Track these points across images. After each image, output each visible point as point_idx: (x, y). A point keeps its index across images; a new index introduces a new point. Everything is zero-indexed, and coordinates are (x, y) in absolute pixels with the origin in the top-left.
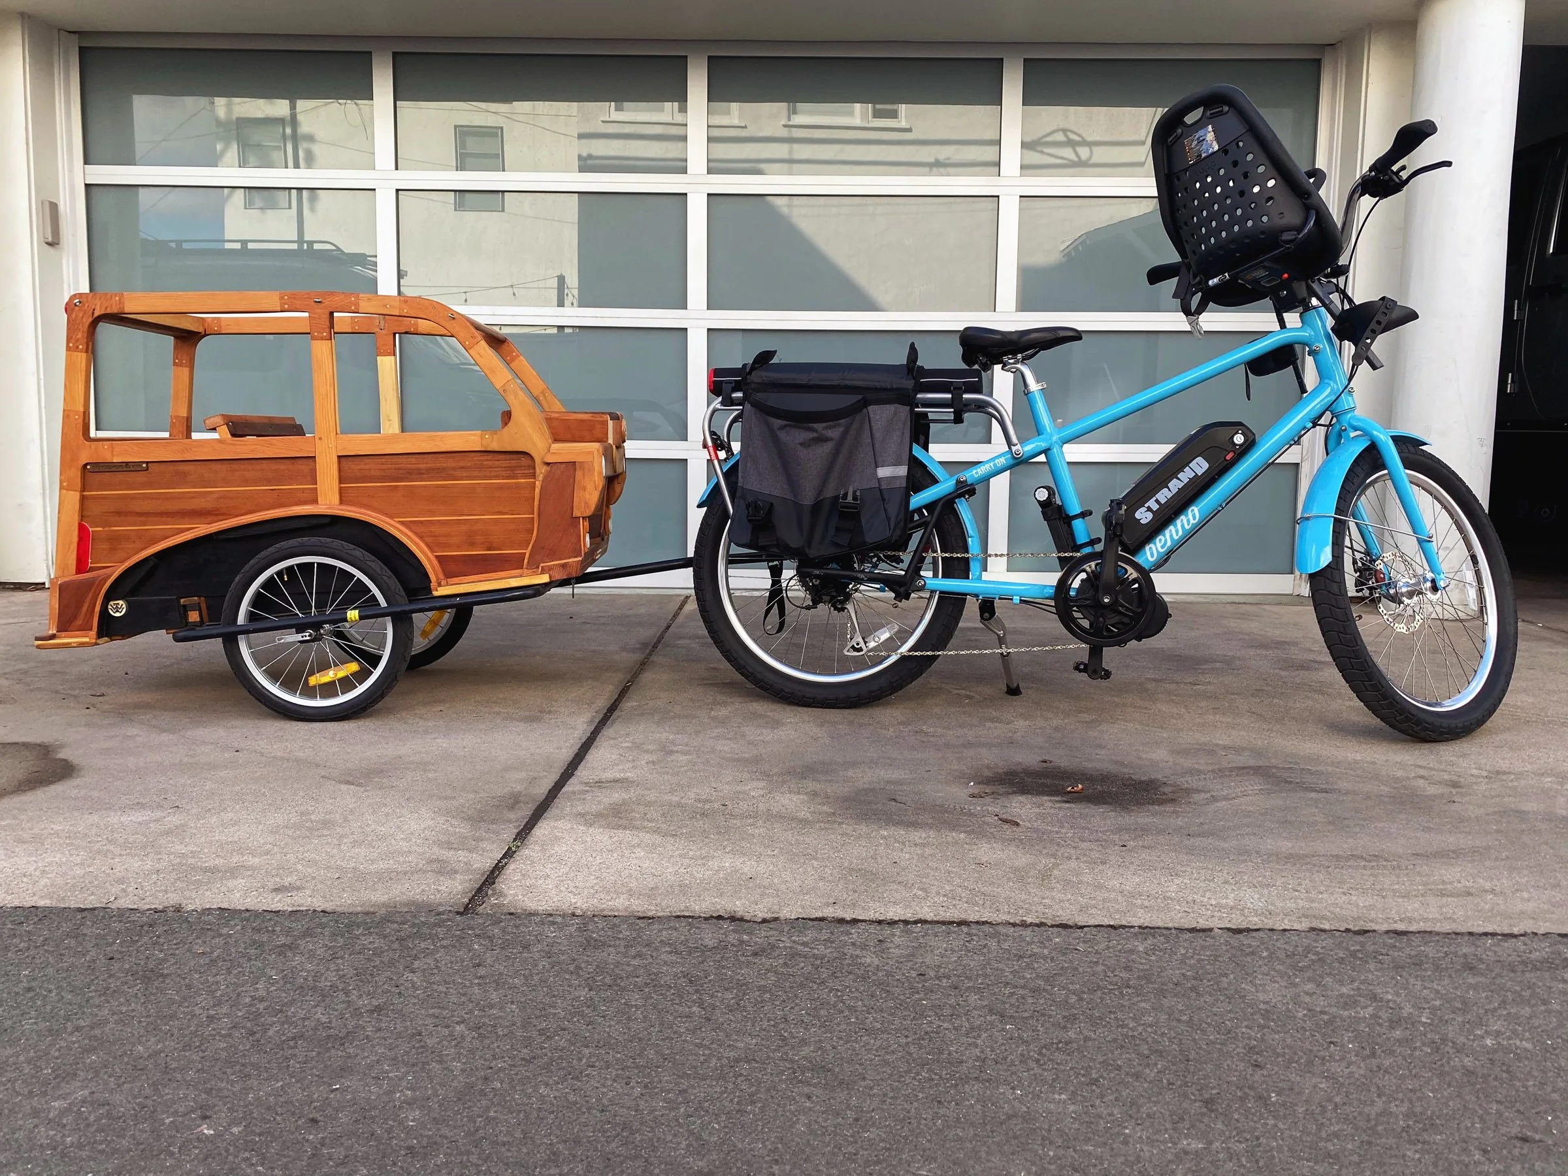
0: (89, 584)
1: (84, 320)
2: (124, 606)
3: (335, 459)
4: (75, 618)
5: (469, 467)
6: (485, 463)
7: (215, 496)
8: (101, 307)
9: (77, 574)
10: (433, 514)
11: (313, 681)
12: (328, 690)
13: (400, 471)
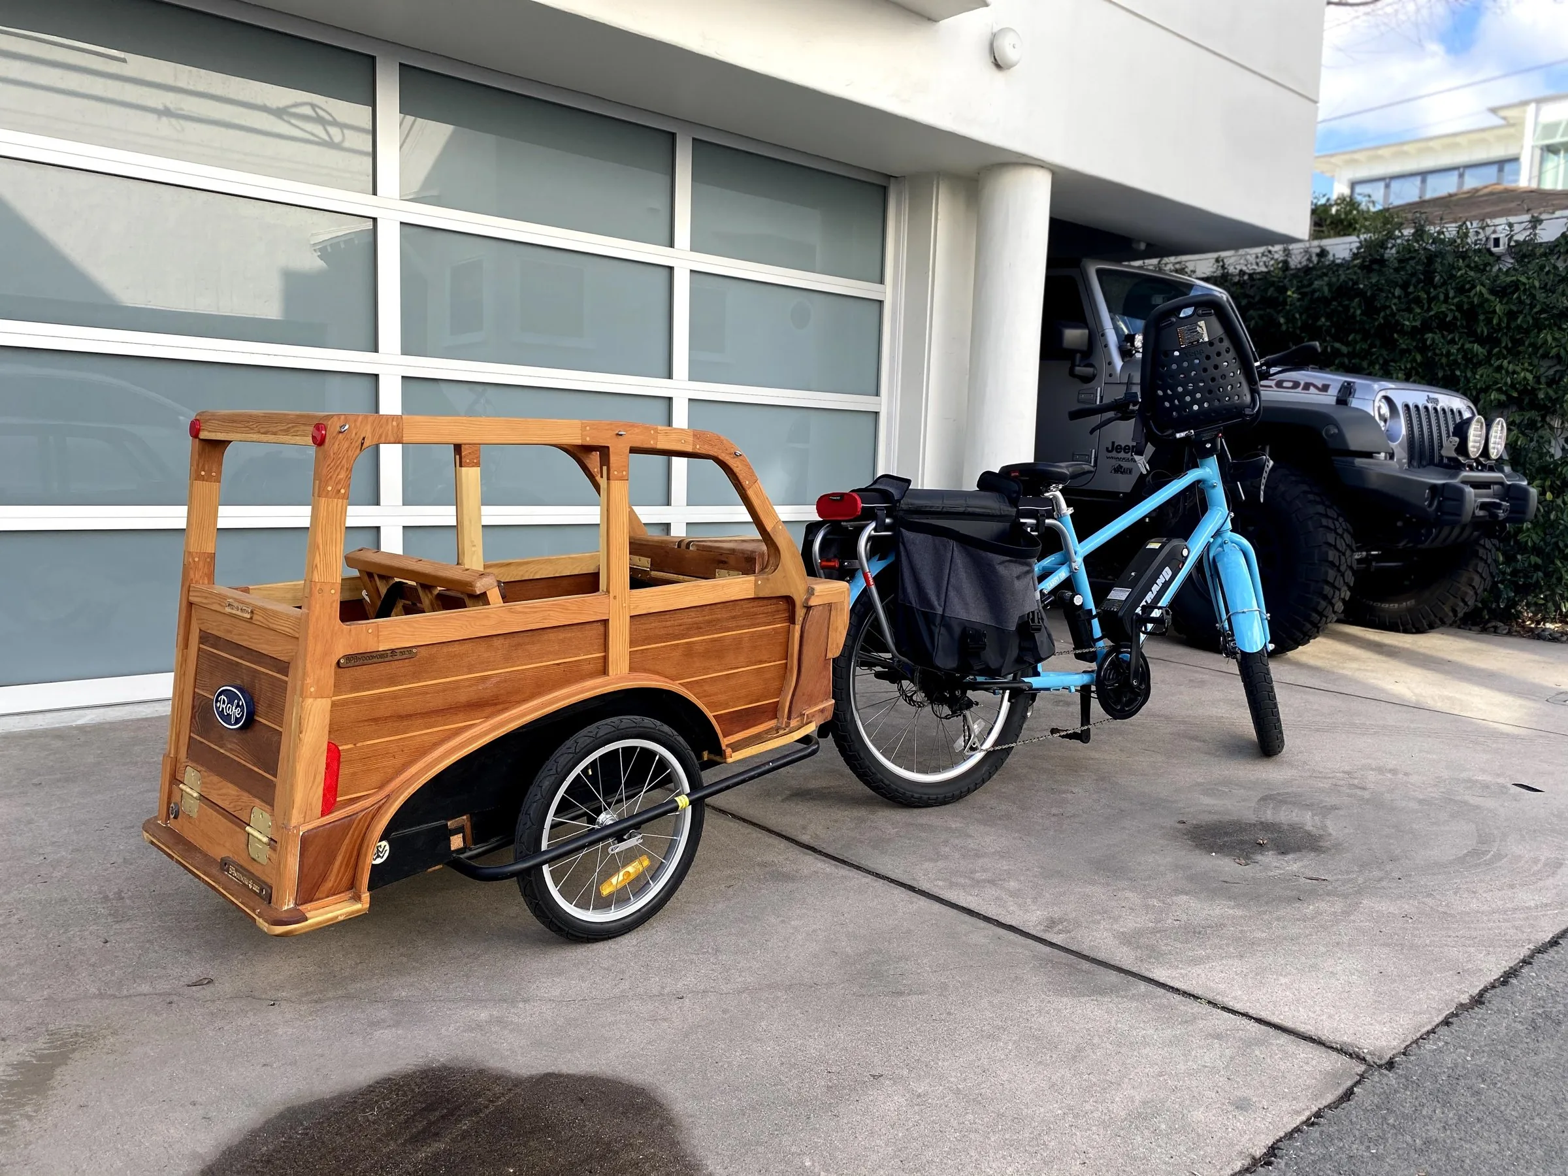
0: (345, 826)
1: (350, 453)
2: (387, 847)
3: (628, 618)
4: (323, 877)
5: (739, 616)
6: (752, 610)
7: (494, 680)
8: (373, 436)
9: (323, 814)
10: (706, 670)
11: (606, 890)
12: (620, 898)
13: (682, 628)
